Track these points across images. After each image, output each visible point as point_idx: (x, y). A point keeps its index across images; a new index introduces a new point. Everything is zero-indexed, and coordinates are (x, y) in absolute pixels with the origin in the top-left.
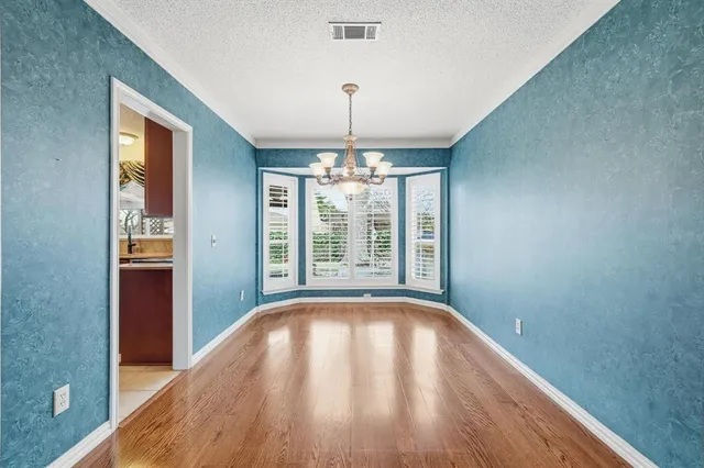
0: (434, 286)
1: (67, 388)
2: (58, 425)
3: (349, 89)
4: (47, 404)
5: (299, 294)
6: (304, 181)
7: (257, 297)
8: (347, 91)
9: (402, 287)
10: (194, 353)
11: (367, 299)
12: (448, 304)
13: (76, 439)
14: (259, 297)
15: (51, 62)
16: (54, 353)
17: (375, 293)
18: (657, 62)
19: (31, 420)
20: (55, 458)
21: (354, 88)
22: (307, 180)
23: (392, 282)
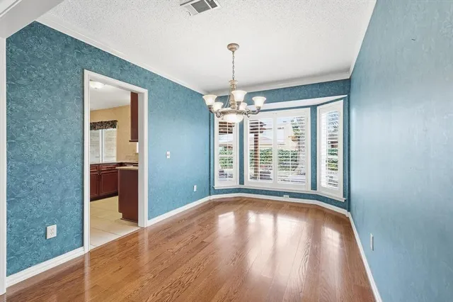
0: (338, 194)
1: (55, 227)
2: (49, 243)
4: (43, 232)
5: (240, 190)
7: (210, 189)
8: (230, 49)
9: (313, 192)
10: (149, 219)
12: (349, 211)
13: (62, 253)
14: (211, 190)
15: (45, 68)
16: (47, 208)
17: (292, 195)
19: (33, 239)
20: (47, 259)
21: (234, 46)
23: (306, 188)
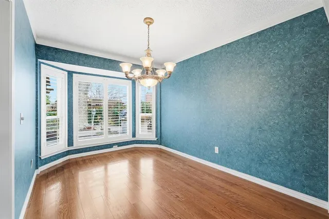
0: (152, 136)
3: (149, 21)
5: (68, 153)
6: (72, 76)
8: (146, 23)
9: (134, 139)
11: (115, 148)
12: (160, 144)
14: (38, 161)
17: (119, 144)
18: (297, 49)
21: (152, 21)
22: (74, 75)
23: (128, 137)
